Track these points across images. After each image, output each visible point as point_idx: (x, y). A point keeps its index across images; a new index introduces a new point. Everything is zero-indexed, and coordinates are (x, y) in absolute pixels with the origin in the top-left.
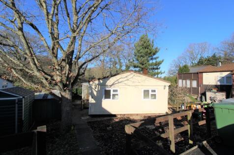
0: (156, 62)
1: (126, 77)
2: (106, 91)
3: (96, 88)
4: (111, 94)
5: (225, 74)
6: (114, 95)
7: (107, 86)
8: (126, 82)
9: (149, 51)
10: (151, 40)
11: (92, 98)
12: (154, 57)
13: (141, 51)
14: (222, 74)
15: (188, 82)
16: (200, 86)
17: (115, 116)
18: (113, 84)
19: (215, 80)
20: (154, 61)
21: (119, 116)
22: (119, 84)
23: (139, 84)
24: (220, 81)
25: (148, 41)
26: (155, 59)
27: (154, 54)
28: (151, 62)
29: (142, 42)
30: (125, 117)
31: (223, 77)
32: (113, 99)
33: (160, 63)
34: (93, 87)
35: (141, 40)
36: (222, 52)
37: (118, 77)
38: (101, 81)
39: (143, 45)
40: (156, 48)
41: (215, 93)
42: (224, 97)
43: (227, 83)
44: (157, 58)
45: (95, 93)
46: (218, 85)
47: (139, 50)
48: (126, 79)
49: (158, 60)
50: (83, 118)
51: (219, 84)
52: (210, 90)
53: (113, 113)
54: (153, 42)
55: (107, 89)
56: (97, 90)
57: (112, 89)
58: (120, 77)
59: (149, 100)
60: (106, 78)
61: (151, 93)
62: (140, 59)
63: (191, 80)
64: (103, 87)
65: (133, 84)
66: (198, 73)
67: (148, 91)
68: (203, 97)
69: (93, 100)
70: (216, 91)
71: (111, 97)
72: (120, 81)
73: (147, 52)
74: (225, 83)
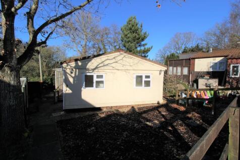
0: (145, 49)
1: (114, 58)
2: (86, 76)
3: (72, 73)
4: (94, 81)
5: (218, 59)
6: (98, 83)
7: (88, 70)
8: (114, 65)
9: (137, 36)
10: (140, 24)
11: (67, 86)
12: (143, 43)
13: (128, 35)
14: (215, 60)
15: (179, 69)
16: (191, 73)
17: (99, 109)
18: (96, 68)
19: (208, 66)
20: (142, 48)
21: (105, 110)
22: (105, 68)
23: (131, 68)
24: (212, 67)
25: (136, 25)
26: (144, 45)
27: (143, 40)
28: (139, 49)
29: (130, 26)
30: (113, 109)
31: (216, 63)
32: (97, 87)
33: (148, 50)
34: (68, 71)
35: (129, 23)
36: (204, 42)
37: (103, 58)
38: (80, 63)
39: (131, 29)
40: (145, 33)
41: (208, 79)
42: (217, 84)
43: (219, 69)
44: (146, 44)
45: (71, 80)
46: (210, 72)
47: (126, 34)
48: (114, 60)
49: (146, 47)
50: (54, 115)
51: (211, 70)
52: (202, 77)
53: (97, 106)
54: (141, 26)
55: (88, 74)
56: (73, 75)
57: (95, 74)
58: (107, 58)
59: (143, 88)
60: (86, 59)
61: (144, 79)
62: (127, 45)
63: (182, 66)
64: (82, 71)
65: (123, 68)
66: (189, 59)
67: (141, 77)
68: (195, 85)
69: (68, 89)
70: (208, 78)
71: (94, 84)
72: (106, 63)
73: (135, 37)
74: (218, 70)
